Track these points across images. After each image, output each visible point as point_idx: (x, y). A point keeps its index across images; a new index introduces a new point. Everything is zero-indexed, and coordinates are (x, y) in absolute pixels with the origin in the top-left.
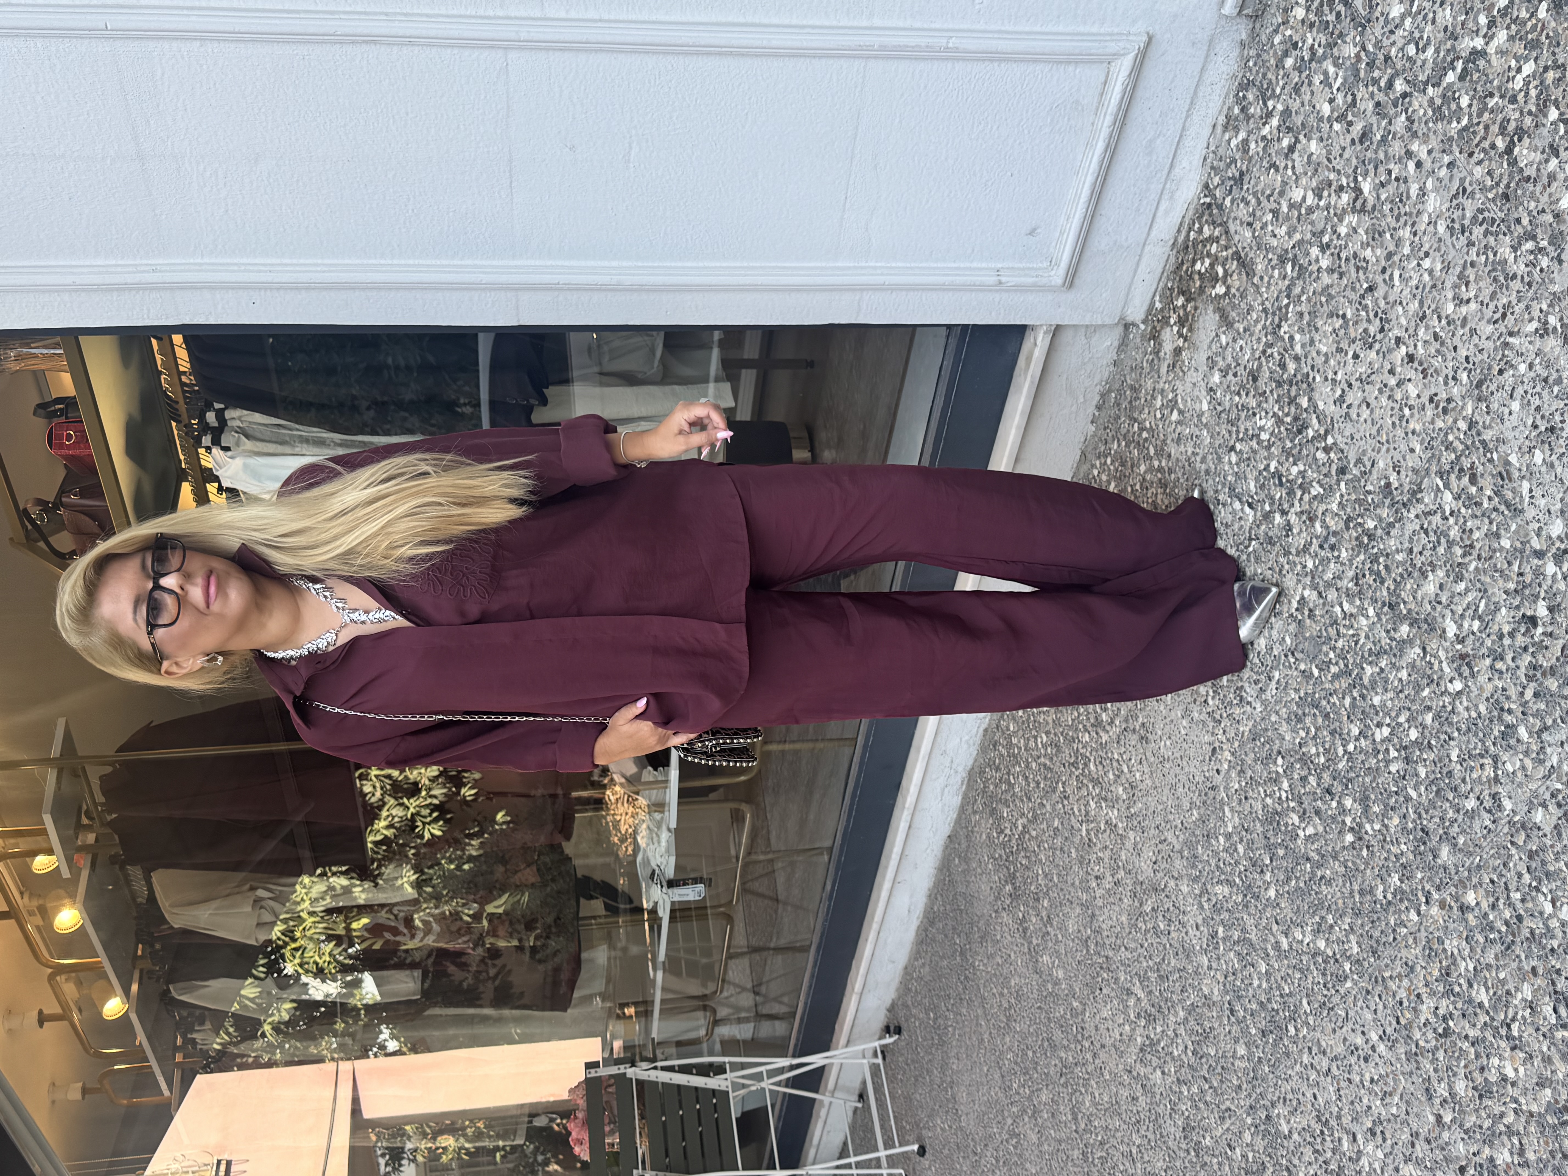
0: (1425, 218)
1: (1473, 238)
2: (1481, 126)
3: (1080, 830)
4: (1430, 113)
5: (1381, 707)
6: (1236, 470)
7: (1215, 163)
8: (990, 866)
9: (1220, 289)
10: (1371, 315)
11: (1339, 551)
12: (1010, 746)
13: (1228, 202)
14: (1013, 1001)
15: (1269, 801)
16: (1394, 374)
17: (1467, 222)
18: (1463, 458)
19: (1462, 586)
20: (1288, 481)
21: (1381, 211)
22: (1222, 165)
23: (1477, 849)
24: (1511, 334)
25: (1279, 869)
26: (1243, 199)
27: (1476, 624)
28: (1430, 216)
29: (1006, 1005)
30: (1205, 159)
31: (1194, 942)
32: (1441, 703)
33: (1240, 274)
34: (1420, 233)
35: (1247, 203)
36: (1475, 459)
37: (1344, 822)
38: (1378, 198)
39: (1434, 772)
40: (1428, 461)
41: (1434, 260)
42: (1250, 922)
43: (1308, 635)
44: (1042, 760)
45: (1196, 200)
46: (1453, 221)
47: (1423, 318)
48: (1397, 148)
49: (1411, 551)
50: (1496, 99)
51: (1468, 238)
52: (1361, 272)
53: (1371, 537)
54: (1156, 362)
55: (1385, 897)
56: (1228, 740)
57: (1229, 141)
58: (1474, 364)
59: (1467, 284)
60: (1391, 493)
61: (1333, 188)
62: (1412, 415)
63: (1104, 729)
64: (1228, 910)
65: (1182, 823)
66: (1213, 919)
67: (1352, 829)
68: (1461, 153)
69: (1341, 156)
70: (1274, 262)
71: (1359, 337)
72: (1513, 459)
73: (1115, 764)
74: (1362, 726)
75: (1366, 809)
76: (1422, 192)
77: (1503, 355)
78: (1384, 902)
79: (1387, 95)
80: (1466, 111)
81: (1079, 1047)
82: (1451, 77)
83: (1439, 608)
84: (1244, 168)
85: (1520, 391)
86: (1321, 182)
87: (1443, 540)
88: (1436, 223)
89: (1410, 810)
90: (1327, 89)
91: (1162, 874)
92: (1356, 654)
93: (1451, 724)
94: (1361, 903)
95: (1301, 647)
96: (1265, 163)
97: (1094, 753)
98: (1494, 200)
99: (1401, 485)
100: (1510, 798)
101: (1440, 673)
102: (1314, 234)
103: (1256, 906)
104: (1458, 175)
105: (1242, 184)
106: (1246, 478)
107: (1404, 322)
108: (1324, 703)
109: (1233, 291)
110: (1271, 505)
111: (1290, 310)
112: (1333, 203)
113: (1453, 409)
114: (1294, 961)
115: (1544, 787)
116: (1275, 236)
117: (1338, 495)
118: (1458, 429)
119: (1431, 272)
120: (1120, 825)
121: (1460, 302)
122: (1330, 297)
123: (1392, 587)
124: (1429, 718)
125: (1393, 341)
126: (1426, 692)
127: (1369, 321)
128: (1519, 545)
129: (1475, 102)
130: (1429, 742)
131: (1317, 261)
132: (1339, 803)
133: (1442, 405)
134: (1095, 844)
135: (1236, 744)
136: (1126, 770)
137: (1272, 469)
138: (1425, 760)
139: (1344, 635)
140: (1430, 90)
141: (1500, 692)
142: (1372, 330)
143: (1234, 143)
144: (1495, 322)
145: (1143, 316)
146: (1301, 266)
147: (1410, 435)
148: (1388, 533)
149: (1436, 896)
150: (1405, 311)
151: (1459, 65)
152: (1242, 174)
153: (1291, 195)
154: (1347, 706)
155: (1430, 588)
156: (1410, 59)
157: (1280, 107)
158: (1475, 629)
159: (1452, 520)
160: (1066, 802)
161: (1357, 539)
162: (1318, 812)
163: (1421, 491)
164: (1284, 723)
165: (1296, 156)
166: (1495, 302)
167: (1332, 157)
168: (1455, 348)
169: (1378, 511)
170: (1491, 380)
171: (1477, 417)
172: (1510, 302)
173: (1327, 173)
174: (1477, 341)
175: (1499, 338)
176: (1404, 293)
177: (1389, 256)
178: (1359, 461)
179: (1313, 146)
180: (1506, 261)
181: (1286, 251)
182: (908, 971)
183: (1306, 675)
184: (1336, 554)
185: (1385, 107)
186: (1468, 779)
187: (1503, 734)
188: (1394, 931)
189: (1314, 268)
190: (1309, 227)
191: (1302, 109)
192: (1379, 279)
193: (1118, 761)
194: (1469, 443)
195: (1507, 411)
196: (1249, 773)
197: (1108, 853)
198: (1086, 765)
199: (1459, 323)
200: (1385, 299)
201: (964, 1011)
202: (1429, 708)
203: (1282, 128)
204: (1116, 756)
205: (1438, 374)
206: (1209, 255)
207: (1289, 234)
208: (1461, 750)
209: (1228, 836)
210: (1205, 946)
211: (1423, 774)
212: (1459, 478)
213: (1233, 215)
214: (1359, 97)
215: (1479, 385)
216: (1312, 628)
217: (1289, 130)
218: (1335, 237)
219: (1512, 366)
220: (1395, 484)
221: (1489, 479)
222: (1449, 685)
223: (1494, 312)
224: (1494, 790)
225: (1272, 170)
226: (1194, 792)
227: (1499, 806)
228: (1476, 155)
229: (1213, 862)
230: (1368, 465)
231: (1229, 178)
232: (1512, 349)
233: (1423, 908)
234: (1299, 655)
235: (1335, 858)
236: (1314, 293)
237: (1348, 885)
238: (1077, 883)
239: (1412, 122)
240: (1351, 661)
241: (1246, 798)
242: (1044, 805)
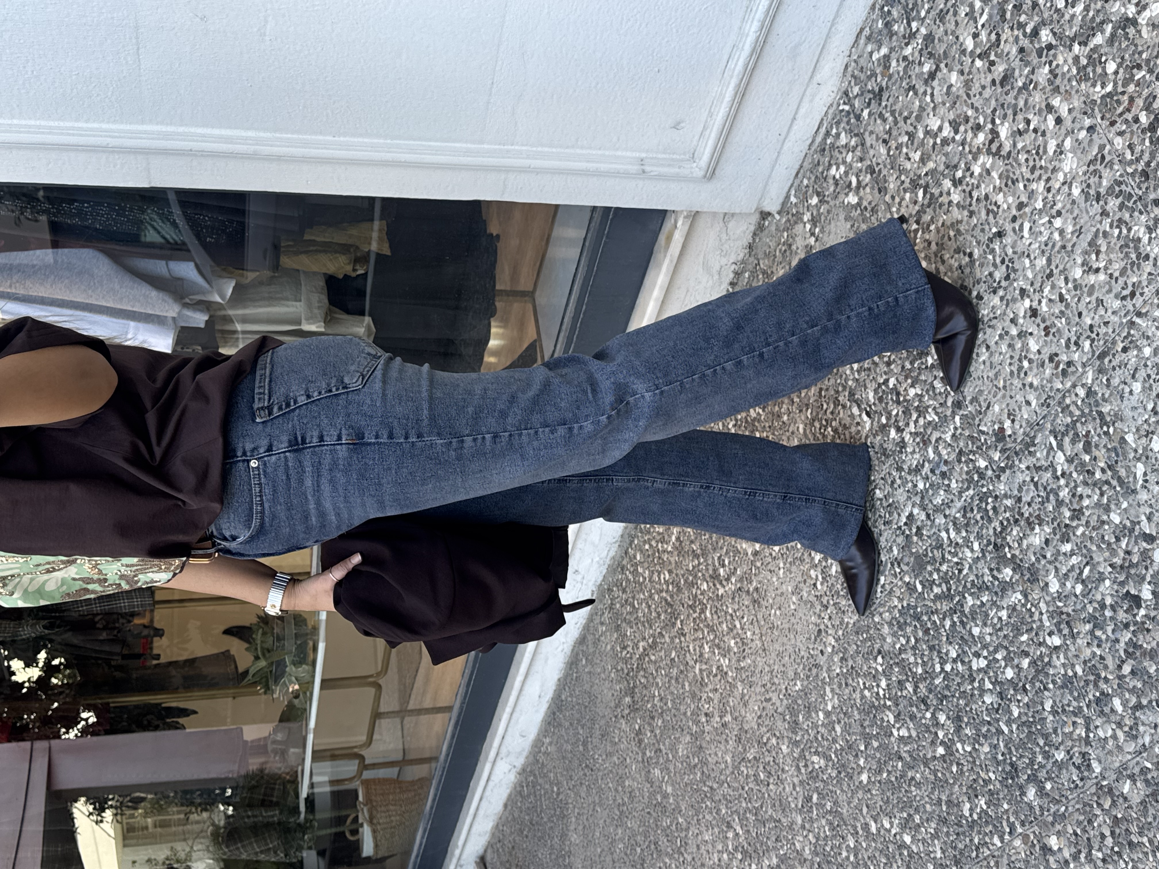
0: (1061, 176)
1: (1108, 208)
2: (1126, 97)
3: (694, 667)
4: (1074, 71)
5: (979, 637)
6: (857, 376)
7: (856, 73)
8: (613, 675)
9: (853, 199)
10: (998, 260)
11: (950, 480)
12: (635, 573)
13: (866, 113)
14: (626, 799)
15: (867, 693)
16: (1016, 325)
17: (1102, 191)
18: (1078, 425)
19: (1067, 547)
20: (905, 400)
21: (1016, 160)
22: (863, 76)
23: (1064, 800)
24: (1139, 314)
25: (873, 758)
26: (881, 116)
27: (1079, 588)
28: (1065, 175)
29: (620, 801)
30: (846, 67)
31: (790, 799)
32: (1038, 653)
33: (872, 188)
34: (1053, 191)
35: (885, 120)
36: (1090, 427)
37: (936, 733)
38: (1015, 145)
39: (1026, 714)
40: (1044, 418)
41: (1065, 222)
42: (842, 798)
43: (914, 550)
44: (664, 594)
45: (835, 106)
46: (1089, 186)
47: (1050, 275)
48: (1037, 98)
49: (1019, 500)
50: (1143, 73)
51: (1102, 207)
52: (991, 216)
53: (982, 476)
54: (788, 253)
55: (971, 815)
56: (833, 626)
57: (871, 54)
58: (1098, 335)
59: (1098, 253)
60: (1004, 437)
61: (970, 124)
62: (1031, 369)
63: (721, 583)
64: (823, 781)
65: (786, 688)
66: (808, 784)
67: (942, 743)
68: (1102, 118)
69: (980, 94)
70: (907, 185)
71: (984, 279)
72: (1130, 438)
73: (729, 617)
74: (960, 651)
75: (958, 729)
76: (1060, 151)
77: (1129, 333)
78: (970, 819)
79: (1032, 42)
80: (1112, 77)
81: (681, 859)
82: (1098, 39)
83: (1043, 562)
84: (884, 84)
85: (1142, 374)
86: (959, 116)
87: (1052, 497)
88: (1071, 184)
89: (1002, 744)
90: (971, 22)
91: (765, 730)
92: (959, 581)
93: (1047, 674)
94: (948, 813)
95: (906, 560)
96: (904, 84)
97: (710, 602)
98: (1133, 175)
99: (1015, 433)
100: (1100, 762)
101: (1039, 623)
102: (947, 167)
103: (849, 785)
104: (1097, 141)
105: (880, 100)
106: (866, 388)
107: (1030, 275)
108: (925, 618)
109: (865, 203)
110: (888, 419)
111: (919, 235)
112: (968, 140)
113: (1073, 373)
114: (881, 847)
115: (1135, 761)
116: (909, 159)
117: (952, 427)
118: (1077, 395)
119: (1062, 232)
120: (730, 674)
121: (1089, 270)
122: (958, 232)
123: (999, 529)
124: (1025, 663)
125: (1017, 292)
126: (1024, 638)
127: (995, 265)
128: (1128, 524)
129: (1121, 71)
130: (1024, 686)
131: (949, 193)
132: (933, 714)
133: (1061, 366)
134: (706, 684)
135: (840, 632)
136: (738, 626)
137: (891, 386)
138: (1019, 701)
139: (949, 561)
140: (1076, 47)
141: (1098, 658)
142: (997, 275)
143: (875, 56)
144: (1124, 298)
145: (779, 208)
146: (932, 194)
147: (1027, 388)
148: (998, 477)
149: (1020, 830)
150: (1033, 265)
151: (1109, 28)
152: (881, 90)
153: (929, 122)
154: (947, 628)
155: (1036, 540)
156: (1057, 11)
157: (923, 31)
158: (1078, 593)
159: (1062, 482)
160: (683, 639)
161: (967, 473)
162: (913, 717)
163: (1035, 445)
164: (886, 626)
165: (935, 83)
166: (1125, 278)
167: (971, 93)
168: (1080, 314)
169: (991, 453)
170: (1114, 355)
171: (1096, 388)
172: (1140, 282)
173: (965, 109)
174: (1103, 313)
175: (1125, 315)
176: (1033, 246)
177: (1021, 206)
178: (974, 400)
179: (954, 77)
180: (1139, 240)
181: (919, 177)
182: (537, 744)
183: (911, 588)
184: (946, 482)
185: (1029, 55)
186: (1059, 731)
187: (1098, 701)
188: (977, 849)
189: (944, 199)
190: (944, 158)
191: (945, 38)
192: (1008, 227)
193: (731, 615)
194: (1087, 411)
195: (1127, 390)
196: (850, 663)
197: (718, 695)
198: (703, 611)
199: (1086, 290)
200: (1012, 247)
201: (583, 795)
202: (1026, 654)
203: (925, 52)
204: (730, 611)
205: (1061, 336)
206: (844, 162)
207: (923, 160)
208: (1054, 702)
209: (828, 714)
210: (800, 806)
211: (1016, 713)
212: (1073, 442)
213: (870, 128)
214: (1004, 37)
215: (1102, 356)
216: (919, 546)
217: (931, 55)
218: (968, 174)
219: (1137, 346)
220: (1009, 432)
221: (1103, 451)
222: (1047, 638)
223: (1123, 288)
224: (1084, 750)
225: (911, 93)
226: (799, 664)
227: (1089, 766)
228: (1118, 125)
229: (812, 733)
230: (984, 405)
231: (869, 91)
232: (1138, 330)
233: (1007, 837)
234: (905, 568)
235: (926, 765)
236: (943, 224)
237: (936, 793)
238: (689, 714)
239: (1056, 76)
240: (954, 587)
241: (846, 684)
242: (663, 636)
